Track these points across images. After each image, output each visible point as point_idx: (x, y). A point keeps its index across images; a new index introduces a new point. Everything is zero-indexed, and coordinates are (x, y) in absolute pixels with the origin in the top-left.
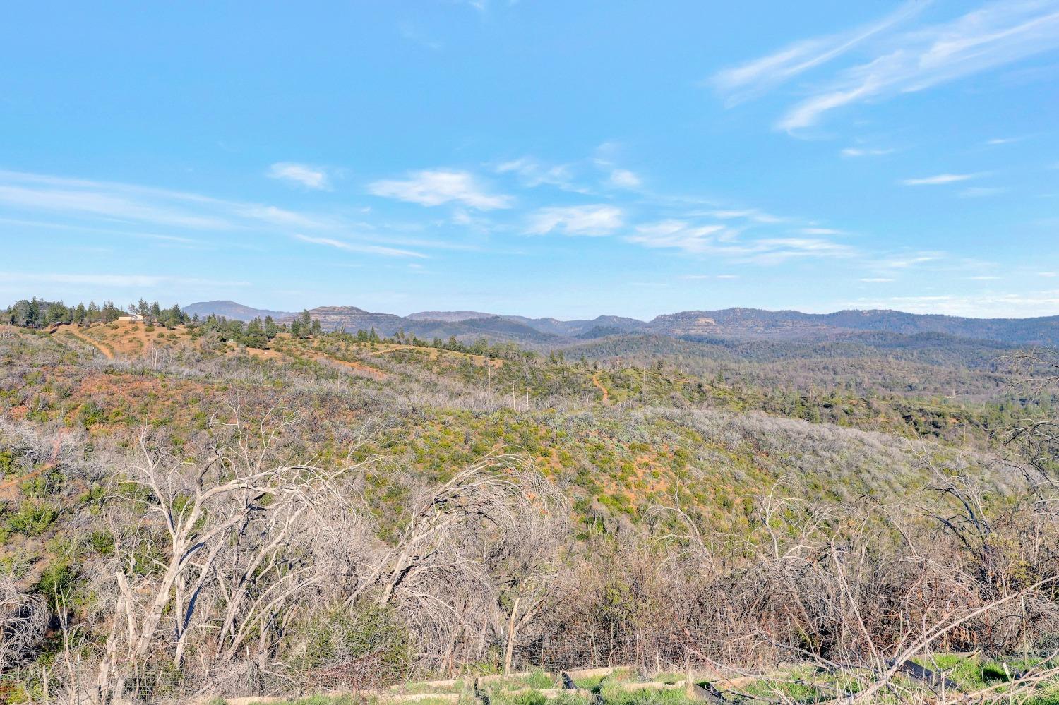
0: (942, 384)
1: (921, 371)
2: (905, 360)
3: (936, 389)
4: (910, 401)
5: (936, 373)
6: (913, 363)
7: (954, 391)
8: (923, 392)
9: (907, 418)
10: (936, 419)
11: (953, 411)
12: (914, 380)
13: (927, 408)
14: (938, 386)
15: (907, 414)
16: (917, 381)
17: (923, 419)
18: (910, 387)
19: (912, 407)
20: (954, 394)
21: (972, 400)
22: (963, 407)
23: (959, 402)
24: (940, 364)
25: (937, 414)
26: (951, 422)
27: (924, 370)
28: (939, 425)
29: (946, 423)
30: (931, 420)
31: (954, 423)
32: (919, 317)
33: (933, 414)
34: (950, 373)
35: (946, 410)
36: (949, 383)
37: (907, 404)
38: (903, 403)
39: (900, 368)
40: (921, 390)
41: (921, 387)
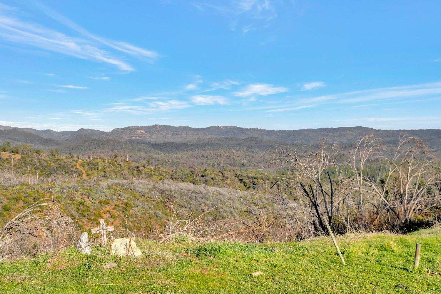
0: (257, 163)
1: (248, 157)
2: (241, 151)
3: (254, 165)
4: (242, 172)
5: (255, 157)
6: (244, 153)
7: (262, 166)
8: (249, 167)
9: (241, 180)
10: (254, 180)
11: (261, 176)
12: (245, 161)
13: (250, 175)
14: (256, 164)
15: (241, 178)
16: (246, 162)
17: (248, 181)
18: (243, 165)
19: (243, 175)
20: (263, 167)
21: (271, 171)
22: (266, 174)
23: (265, 171)
24: (257, 153)
25: (254, 178)
26: (260, 181)
27: (249, 156)
28: (255, 183)
29: (258, 182)
30: (252, 181)
31: (262, 182)
32: (247, 130)
33: (252, 178)
34: (261, 157)
35: (258, 175)
36: (260, 162)
37: (241, 173)
38: (239, 173)
39: (238, 155)
40: (247, 167)
41: (248, 165)
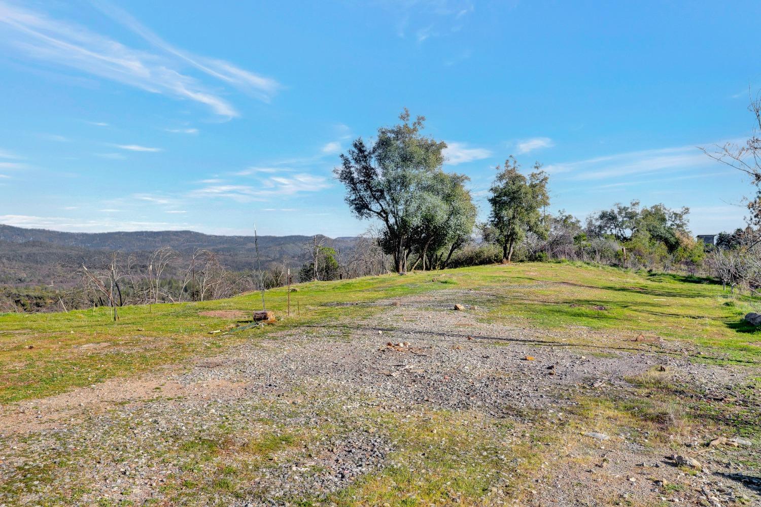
0: (44, 277)
1: (28, 268)
2: (16, 261)
3: (39, 280)
4: (19, 290)
5: (39, 269)
6: (22, 263)
7: (52, 281)
8: (30, 283)
9: (17, 302)
10: (39, 301)
11: (51, 295)
12: (23, 275)
13: (32, 294)
14: (41, 278)
15: (17, 299)
16: (25, 276)
17: (29, 302)
18: (20, 280)
19: (21, 294)
20: (52, 283)
21: (65, 287)
22: (57, 292)
23: (55, 288)
24: (43, 263)
25: (39, 298)
26: (49, 302)
27: (30, 268)
28: (41, 305)
29: (45, 303)
30: (35, 302)
31: (51, 303)
32: (26, 230)
33: (36, 298)
34: (50, 269)
35: (45, 294)
36: (48, 276)
37: (17, 292)
38: (14, 291)
39: (12, 266)
40: (29, 282)
41: (28, 280)
